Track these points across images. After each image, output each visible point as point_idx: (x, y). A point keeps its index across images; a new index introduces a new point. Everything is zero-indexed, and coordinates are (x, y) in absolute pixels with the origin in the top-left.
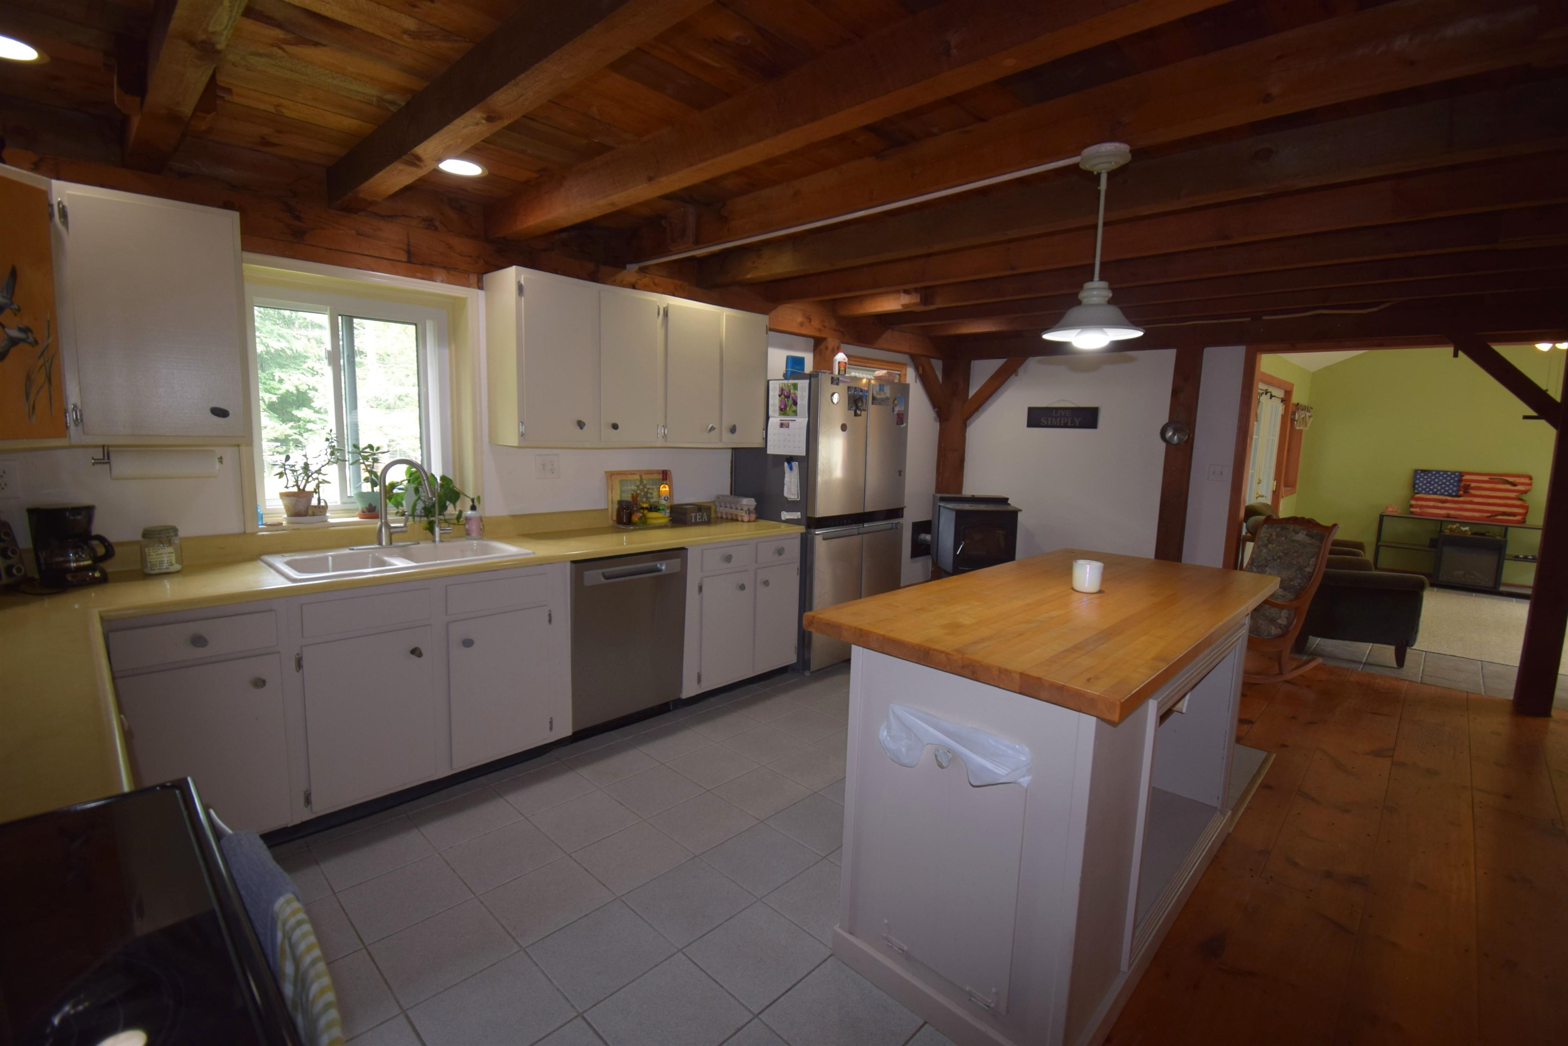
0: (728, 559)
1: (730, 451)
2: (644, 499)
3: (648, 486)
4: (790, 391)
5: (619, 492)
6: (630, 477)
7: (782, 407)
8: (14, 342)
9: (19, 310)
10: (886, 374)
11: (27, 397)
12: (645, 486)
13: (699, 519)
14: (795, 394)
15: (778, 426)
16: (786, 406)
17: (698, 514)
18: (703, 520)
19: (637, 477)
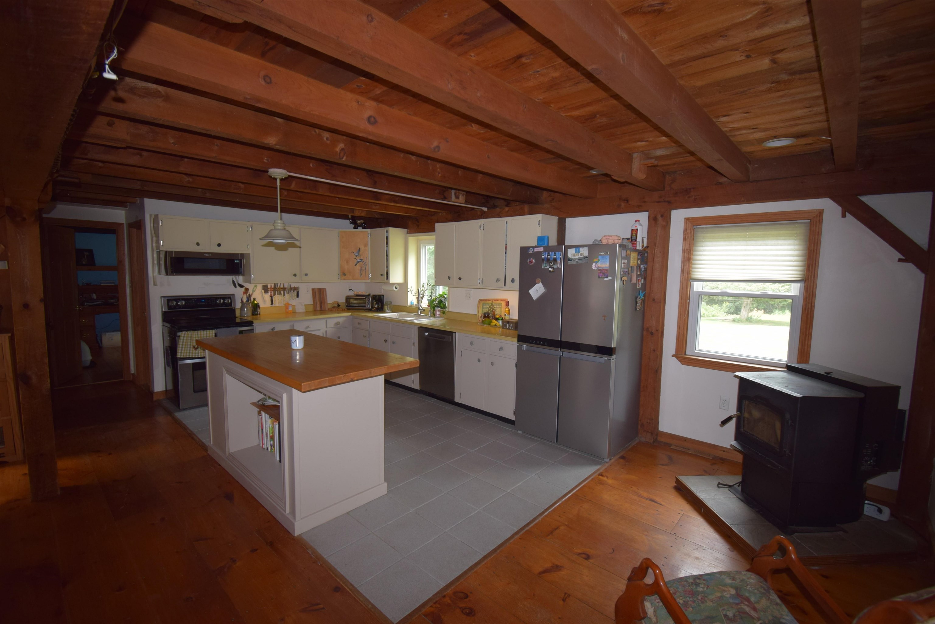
2: (493, 314)
3: (494, 306)
5: (482, 308)
6: (486, 304)
8: (358, 262)
9: (360, 256)
19: (491, 302)
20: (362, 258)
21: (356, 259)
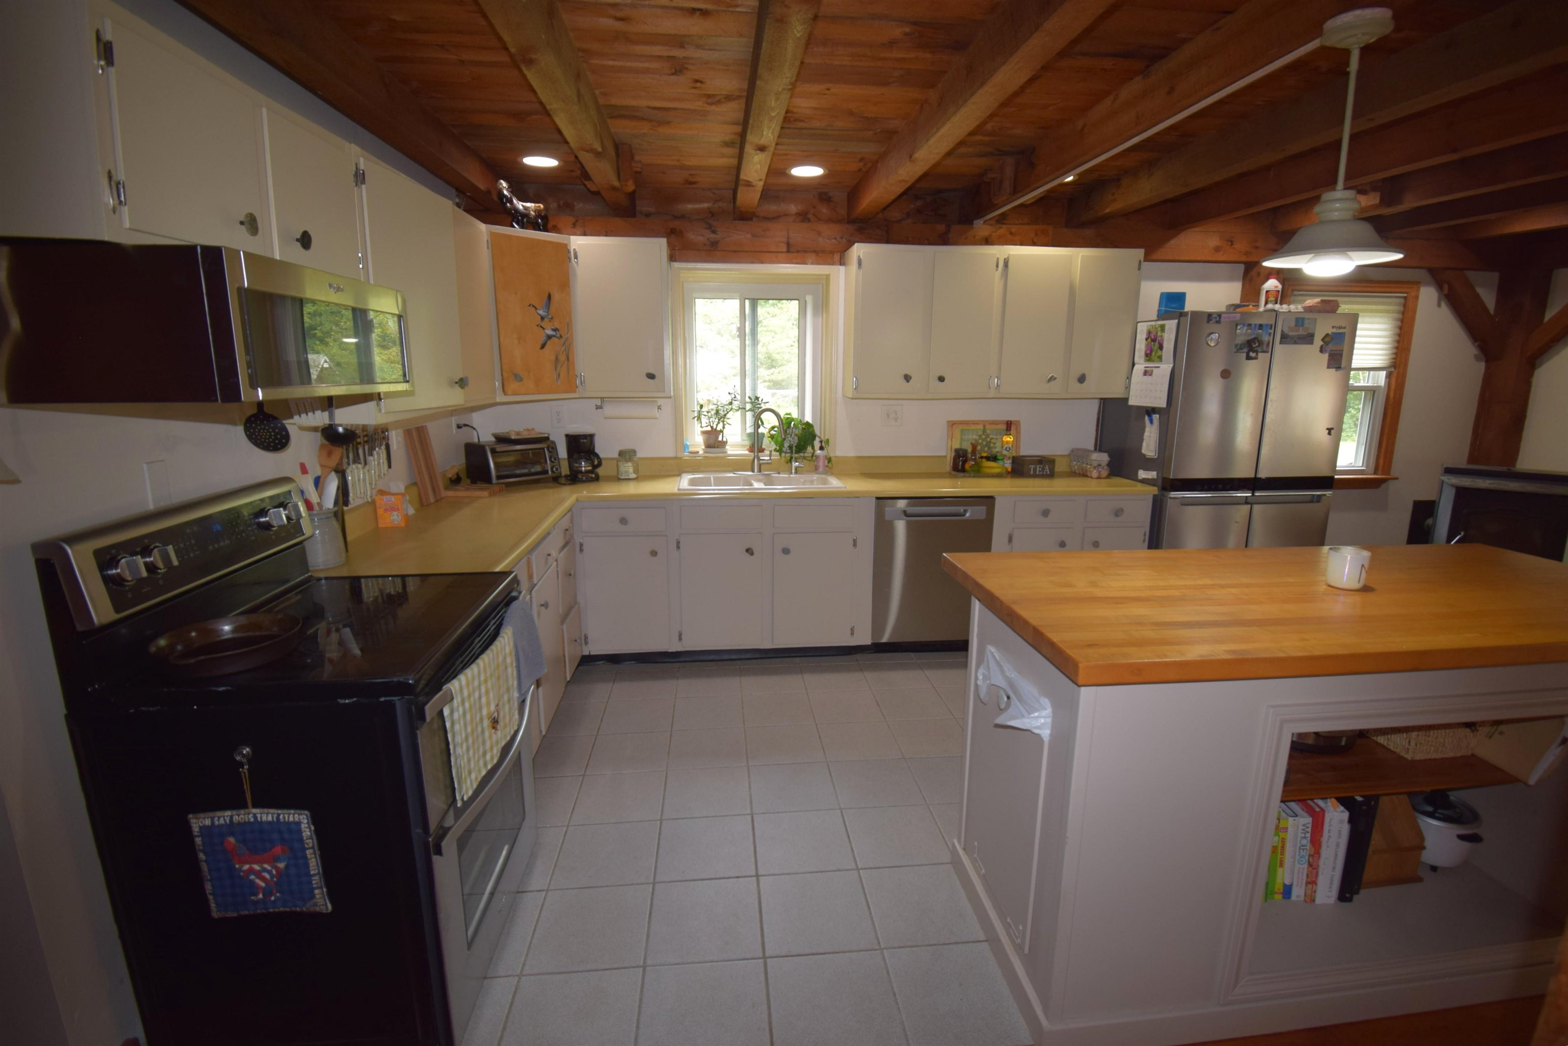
0: (1046, 513)
1: (1097, 401)
2: (986, 449)
3: (991, 436)
4: (1157, 333)
5: (959, 441)
6: (973, 427)
7: (1148, 352)
8: (549, 337)
9: (552, 318)
10: (1318, 303)
11: (556, 370)
12: (988, 436)
13: (1040, 471)
14: (1162, 336)
15: (1142, 374)
16: (1151, 351)
17: (1038, 466)
18: (1045, 473)
19: (981, 427)
20: (556, 325)
21: (544, 329)
